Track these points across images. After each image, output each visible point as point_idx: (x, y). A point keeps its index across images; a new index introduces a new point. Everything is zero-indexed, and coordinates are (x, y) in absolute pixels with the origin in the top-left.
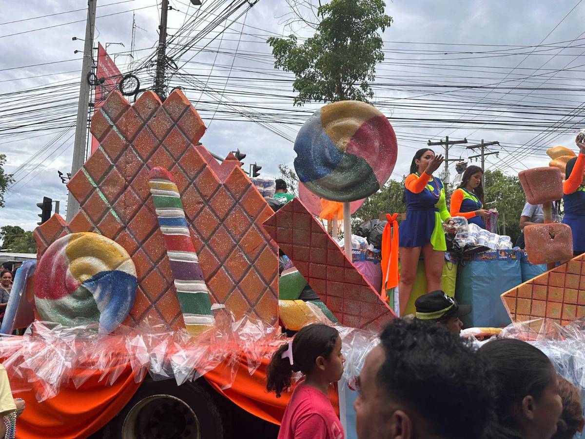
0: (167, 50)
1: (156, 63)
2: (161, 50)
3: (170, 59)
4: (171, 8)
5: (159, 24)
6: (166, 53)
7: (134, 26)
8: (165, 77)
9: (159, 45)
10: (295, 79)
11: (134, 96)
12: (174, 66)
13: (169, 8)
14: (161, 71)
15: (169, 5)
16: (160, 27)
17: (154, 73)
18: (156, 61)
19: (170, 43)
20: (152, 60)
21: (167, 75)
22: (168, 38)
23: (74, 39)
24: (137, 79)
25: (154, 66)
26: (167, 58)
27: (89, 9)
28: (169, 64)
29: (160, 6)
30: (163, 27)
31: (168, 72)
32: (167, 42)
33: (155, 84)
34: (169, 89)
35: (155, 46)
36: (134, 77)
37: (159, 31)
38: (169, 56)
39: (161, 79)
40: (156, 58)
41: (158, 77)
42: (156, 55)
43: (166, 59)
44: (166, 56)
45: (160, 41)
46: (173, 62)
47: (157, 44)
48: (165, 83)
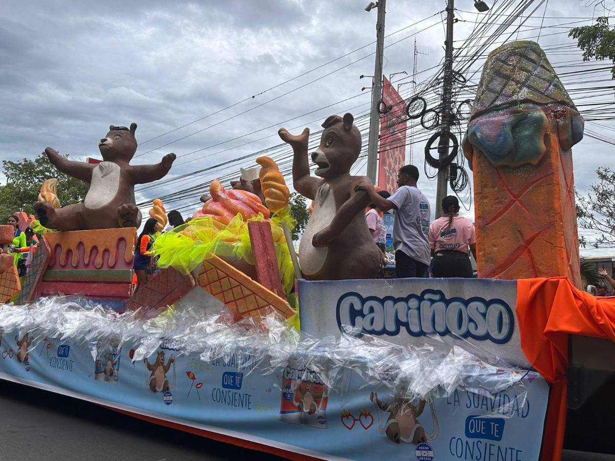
0: (454, 65)
1: (442, 80)
2: (448, 65)
3: (457, 73)
4: (457, 20)
5: (444, 39)
6: (453, 68)
7: (416, 53)
8: (453, 92)
9: (446, 61)
10: (613, 66)
11: (421, 118)
12: (462, 80)
13: (454, 21)
14: (449, 87)
15: (454, 18)
16: (446, 43)
17: (441, 91)
18: (442, 78)
19: (457, 57)
20: (439, 77)
21: (454, 91)
22: (454, 52)
23: (362, 77)
24: (423, 100)
25: (441, 84)
26: (455, 72)
27: (378, 41)
28: (456, 79)
29: (446, 21)
30: (449, 42)
31: (456, 87)
32: (454, 56)
33: (442, 101)
34: (457, 104)
35: (442, 63)
36: (421, 98)
37: (445, 46)
38: (456, 70)
39: (448, 96)
40: (443, 75)
41: (445, 93)
42: (442, 72)
43: (453, 73)
44: (453, 71)
45: (446, 56)
46: (461, 75)
47: (444, 60)
48: (453, 99)
